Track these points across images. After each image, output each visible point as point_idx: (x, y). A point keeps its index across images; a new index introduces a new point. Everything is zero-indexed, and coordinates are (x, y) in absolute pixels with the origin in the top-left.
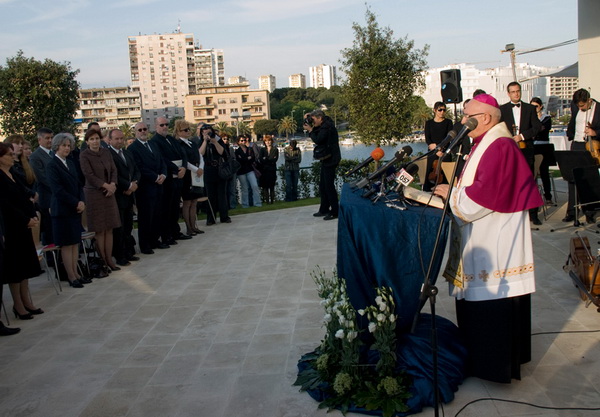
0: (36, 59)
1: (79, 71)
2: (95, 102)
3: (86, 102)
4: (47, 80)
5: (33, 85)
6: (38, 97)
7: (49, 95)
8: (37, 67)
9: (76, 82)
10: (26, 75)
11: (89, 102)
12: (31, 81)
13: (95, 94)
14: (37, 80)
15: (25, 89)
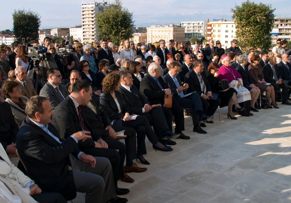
0: (255, 3)
1: (275, 9)
2: (287, 25)
3: (281, 25)
4: (259, 13)
5: (252, 15)
6: (254, 21)
7: (259, 20)
8: (255, 7)
9: (273, 15)
10: (250, 11)
11: (283, 25)
12: (251, 13)
13: (287, 21)
14: (254, 13)
15: (248, 17)
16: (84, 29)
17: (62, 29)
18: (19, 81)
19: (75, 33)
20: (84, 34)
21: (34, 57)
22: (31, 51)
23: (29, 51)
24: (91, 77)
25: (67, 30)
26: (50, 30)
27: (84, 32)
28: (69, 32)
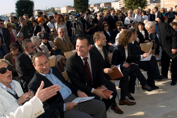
16: (120, 2)
17: (107, 3)
18: (60, 37)
19: (114, 5)
20: (120, 6)
21: (73, 21)
22: (71, 17)
23: (70, 18)
24: (110, 34)
25: (110, 4)
26: (100, 4)
27: (120, 4)
28: (111, 5)
